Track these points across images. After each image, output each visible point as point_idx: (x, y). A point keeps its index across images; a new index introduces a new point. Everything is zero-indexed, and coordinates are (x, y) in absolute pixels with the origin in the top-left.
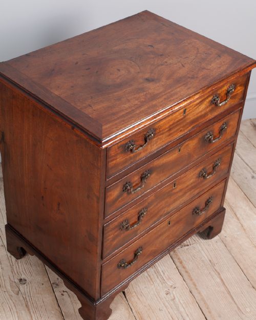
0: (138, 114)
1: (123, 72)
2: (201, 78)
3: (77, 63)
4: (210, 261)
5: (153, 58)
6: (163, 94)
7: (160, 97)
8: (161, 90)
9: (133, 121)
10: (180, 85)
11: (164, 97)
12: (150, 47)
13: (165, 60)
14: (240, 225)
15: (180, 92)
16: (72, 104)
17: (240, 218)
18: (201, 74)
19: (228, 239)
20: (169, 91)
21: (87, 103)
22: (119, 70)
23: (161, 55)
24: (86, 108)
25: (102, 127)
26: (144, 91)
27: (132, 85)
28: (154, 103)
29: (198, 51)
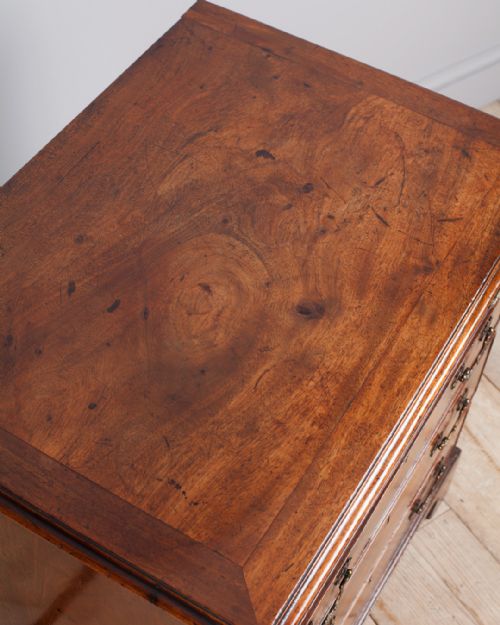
0: (330, 482)
1: (222, 294)
2: (448, 264)
3: (71, 289)
4: (445, 582)
5: (289, 206)
6: (371, 365)
7: (368, 383)
8: (359, 350)
9: (325, 520)
10: (403, 311)
11: (379, 378)
12: (261, 159)
13: (325, 211)
14: (485, 458)
15: (412, 341)
16: (117, 492)
17: (480, 437)
18: (444, 245)
19: (469, 506)
20: (383, 346)
21: (161, 473)
22: (207, 288)
23: (308, 188)
24: (166, 498)
25: (243, 580)
26: (313, 369)
27: (267, 349)
28: (359, 415)
29: (403, 148)
